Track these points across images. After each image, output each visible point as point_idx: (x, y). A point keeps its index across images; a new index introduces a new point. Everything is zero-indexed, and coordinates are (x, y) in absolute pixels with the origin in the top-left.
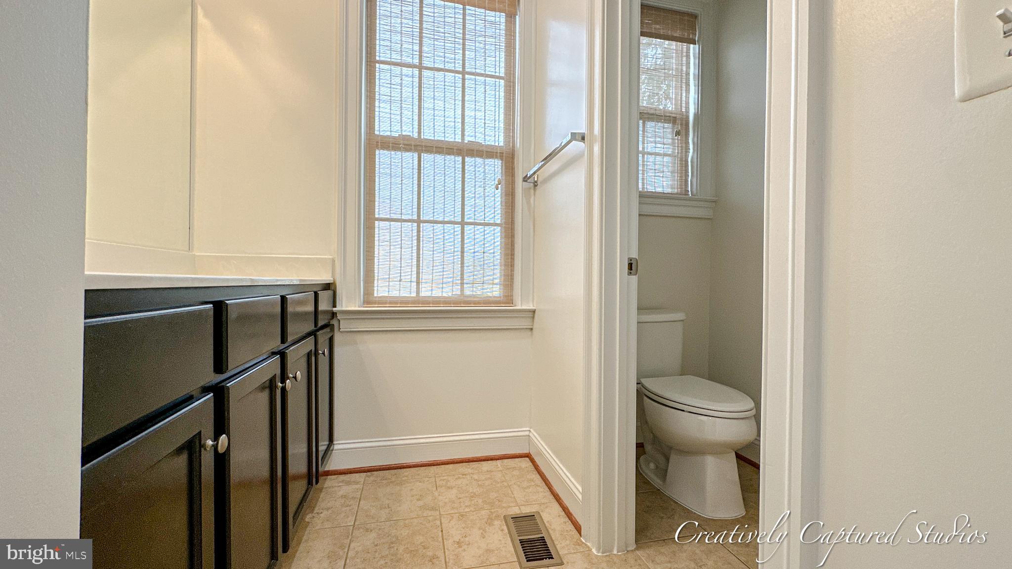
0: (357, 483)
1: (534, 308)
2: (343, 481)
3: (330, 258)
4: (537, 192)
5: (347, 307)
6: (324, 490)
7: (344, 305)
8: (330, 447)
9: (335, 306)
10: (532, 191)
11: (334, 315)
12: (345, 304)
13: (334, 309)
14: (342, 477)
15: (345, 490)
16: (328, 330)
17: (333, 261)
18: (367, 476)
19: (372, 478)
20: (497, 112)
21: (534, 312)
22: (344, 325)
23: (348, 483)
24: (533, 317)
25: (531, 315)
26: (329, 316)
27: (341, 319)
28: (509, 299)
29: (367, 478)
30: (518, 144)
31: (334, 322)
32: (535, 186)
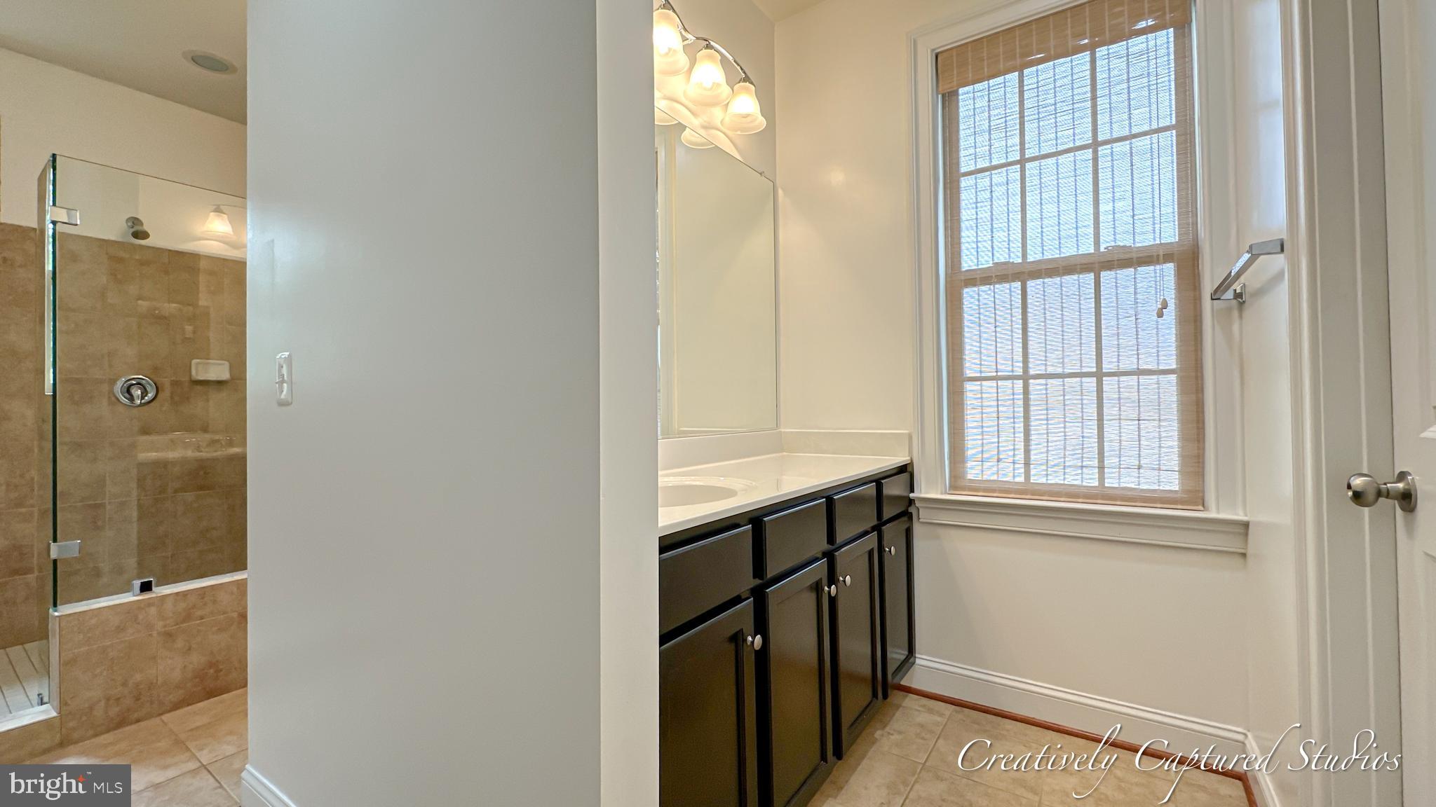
0: (941, 715)
1: (1245, 519)
2: (924, 706)
3: (905, 433)
4: (1247, 313)
5: (927, 493)
6: (901, 709)
7: (923, 491)
8: (909, 659)
9: (912, 491)
10: (1236, 313)
11: (911, 502)
12: (926, 490)
13: (912, 495)
14: (925, 701)
15: (923, 718)
16: (905, 519)
17: (910, 437)
18: (957, 712)
19: (960, 716)
20: (1157, 192)
21: (1246, 525)
22: (925, 515)
23: (930, 711)
24: (1246, 534)
25: (1242, 530)
26: (907, 503)
27: (921, 507)
28: (1195, 496)
29: (954, 713)
30: (1202, 233)
31: (912, 510)
32: (1242, 304)
